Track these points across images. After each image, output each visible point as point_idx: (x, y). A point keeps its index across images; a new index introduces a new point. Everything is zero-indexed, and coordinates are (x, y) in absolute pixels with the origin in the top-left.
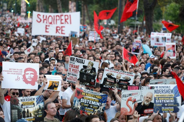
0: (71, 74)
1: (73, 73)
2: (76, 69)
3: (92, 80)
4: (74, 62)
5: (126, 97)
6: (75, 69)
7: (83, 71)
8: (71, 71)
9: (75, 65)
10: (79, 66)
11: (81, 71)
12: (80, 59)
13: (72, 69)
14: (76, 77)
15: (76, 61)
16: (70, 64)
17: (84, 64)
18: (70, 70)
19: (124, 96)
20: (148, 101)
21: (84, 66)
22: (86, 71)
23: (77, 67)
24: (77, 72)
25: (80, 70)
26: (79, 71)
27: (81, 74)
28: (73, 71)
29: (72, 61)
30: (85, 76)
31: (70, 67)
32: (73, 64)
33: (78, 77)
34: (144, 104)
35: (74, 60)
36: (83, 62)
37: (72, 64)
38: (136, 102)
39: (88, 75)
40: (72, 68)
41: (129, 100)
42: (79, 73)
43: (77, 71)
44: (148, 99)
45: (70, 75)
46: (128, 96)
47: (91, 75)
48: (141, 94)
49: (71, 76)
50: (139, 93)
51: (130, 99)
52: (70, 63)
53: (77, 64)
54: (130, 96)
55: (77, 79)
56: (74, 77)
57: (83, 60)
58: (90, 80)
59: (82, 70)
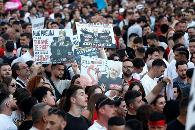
0: (39, 53)
1: (42, 51)
2: (45, 45)
3: (68, 53)
4: (39, 37)
5: (86, 64)
6: (43, 45)
7: (55, 44)
8: (39, 49)
9: (42, 40)
10: (47, 40)
11: (52, 46)
12: (46, 31)
13: (39, 47)
14: (46, 55)
15: (43, 34)
16: (35, 41)
17: (53, 35)
18: (37, 47)
19: (84, 62)
20: (115, 75)
21: (54, 38)
22: (58, 44)
23: (46, 42)
24: (47, 48)
25: (50, 44)
26: (49, 46)
27: (53, 49)
28: (41, 48)
29: (37, 36)
30: (58, 51)
31: (36, 45)
32: (39, 39)
33: (50, 54)
34: (110, 77)
35: (39, 33)
36: (52, 33)
37: (37, 39)
38: (99, 73)
39: (62, 48)
40: (39, 45)
41: (90, 68)
42: (50, 49)
43: (47, 46)
44: (114, 72)
45: (38, 55)
46: (89, 63)
47: (66, 48)
48: (106, 64)
49: (40, 55)
50: (103, 63)
51: (92, 67)
52: (35, 39)
53: (44, 38)
54: (92, 64)
55: (49, 57)
56: (44, 55)
57: (51, 31)
58: (66, 54)
59: (52, 43)
